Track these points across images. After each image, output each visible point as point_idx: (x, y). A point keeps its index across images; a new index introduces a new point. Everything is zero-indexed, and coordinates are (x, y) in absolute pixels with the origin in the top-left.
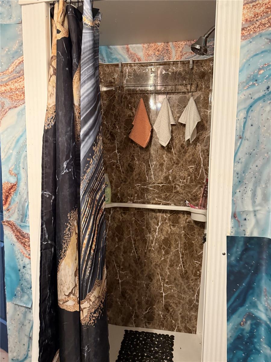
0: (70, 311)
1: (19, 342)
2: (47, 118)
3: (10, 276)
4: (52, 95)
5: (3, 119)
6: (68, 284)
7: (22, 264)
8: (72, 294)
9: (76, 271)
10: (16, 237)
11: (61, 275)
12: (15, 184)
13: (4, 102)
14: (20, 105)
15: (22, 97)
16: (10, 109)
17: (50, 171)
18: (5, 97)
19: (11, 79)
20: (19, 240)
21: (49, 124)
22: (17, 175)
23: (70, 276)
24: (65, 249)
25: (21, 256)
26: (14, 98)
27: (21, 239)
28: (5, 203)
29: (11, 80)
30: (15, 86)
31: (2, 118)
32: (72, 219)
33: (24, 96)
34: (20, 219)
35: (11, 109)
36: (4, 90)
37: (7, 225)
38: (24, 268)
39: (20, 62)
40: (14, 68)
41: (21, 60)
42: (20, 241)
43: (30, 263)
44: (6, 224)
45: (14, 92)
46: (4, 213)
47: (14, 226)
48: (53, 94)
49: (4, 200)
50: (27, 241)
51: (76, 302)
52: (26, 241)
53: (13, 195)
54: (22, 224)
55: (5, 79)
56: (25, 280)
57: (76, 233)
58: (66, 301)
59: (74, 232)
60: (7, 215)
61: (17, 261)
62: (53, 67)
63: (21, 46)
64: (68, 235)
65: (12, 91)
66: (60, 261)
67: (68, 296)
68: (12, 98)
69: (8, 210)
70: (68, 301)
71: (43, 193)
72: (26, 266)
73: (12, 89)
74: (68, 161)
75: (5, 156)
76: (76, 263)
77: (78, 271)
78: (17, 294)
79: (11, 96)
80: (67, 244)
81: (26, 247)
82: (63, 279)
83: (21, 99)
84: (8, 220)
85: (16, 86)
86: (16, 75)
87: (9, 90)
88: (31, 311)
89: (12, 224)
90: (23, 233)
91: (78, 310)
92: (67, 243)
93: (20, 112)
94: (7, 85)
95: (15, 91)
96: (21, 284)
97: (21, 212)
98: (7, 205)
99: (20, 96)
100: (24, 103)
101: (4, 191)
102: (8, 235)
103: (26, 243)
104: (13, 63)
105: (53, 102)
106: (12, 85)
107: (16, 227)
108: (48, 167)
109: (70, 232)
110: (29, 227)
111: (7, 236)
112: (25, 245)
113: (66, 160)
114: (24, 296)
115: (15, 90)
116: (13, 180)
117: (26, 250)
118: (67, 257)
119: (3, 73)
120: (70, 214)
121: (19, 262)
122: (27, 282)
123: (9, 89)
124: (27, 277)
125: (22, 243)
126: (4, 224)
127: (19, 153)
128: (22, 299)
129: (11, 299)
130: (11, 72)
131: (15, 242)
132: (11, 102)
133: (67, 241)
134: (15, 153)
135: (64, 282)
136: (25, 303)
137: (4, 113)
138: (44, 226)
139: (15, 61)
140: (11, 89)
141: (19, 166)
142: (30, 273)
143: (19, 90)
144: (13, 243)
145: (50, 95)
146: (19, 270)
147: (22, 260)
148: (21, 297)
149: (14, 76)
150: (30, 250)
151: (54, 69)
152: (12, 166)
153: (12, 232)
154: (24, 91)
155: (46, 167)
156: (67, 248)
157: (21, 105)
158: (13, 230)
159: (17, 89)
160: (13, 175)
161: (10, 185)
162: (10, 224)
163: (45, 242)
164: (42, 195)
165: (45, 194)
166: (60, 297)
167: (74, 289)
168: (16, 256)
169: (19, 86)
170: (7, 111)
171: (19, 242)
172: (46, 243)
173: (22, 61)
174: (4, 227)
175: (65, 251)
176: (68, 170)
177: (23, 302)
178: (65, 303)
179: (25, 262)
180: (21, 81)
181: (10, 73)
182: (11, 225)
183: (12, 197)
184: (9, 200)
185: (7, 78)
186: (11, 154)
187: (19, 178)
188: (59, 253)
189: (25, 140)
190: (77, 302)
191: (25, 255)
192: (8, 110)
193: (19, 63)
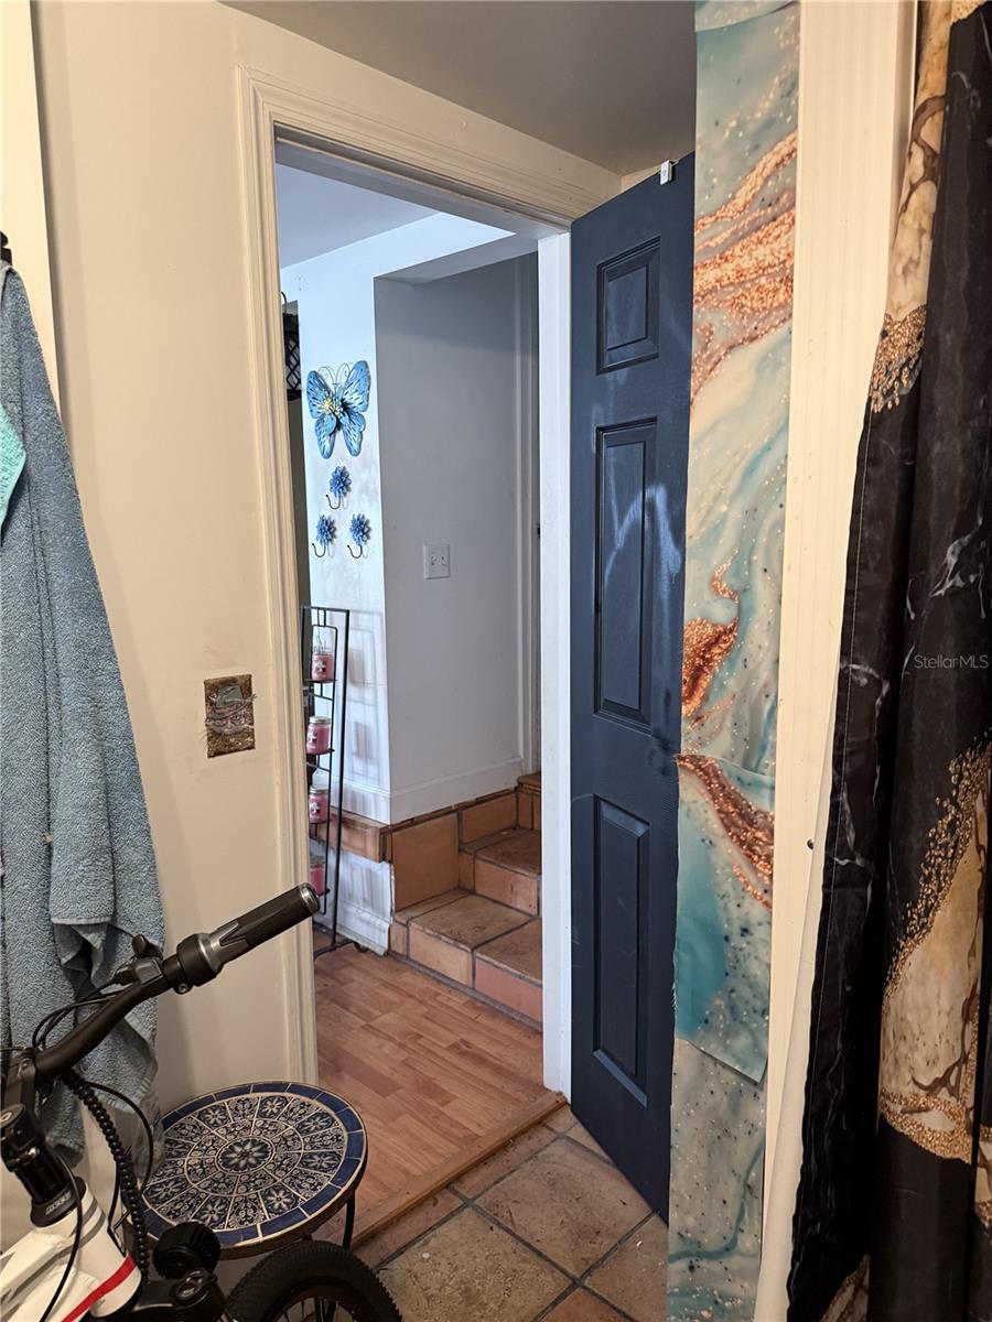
0: (933, 1151)
1: (709, 1187)
2: (883, 367)
3: (691, 950)
4: (912, 267)
5: (702, 389)
6: (930, 1043)
7: (739, 918)
8: (944, 1089)
9: (968, 1002)
10: (722, 820)
11: (902, 1002)
12: (730, 626)
13: (711, 325)
14: (771, 327)
15: (781, 297)
16: (731, 347)
17: (881, 581)
18: (717, 306)
19: (741, 234)
20: (733, 829)
21: (893, 388)
22: (740, 595)
23: (942, 1014)
24: (927, 900)
25: (735, 889)
26: (749, 304)
27: (738, 827)
28: (691, 695)
29: (742, 237)
30: (757, 259)
31: (700, 386)
32: (967, 786)
33: (787, 290)
34: (741, 755)
35: (735, 349)
36: (713, 282)
37: (693, 771)
38: (742, 935)
39: (783, 160)
40: (754, 187)
41: (785, 151)
42: (733, 834)
43: (770, 923)
44: (689, 765)
45: (752, 280)
46: (685, 727)
47: (717, 777)
48: (918, 264)
49: (685, 682)
50: (760, 840)
51: (959, 1123)
52: (756, 838)
53: (720, 665)
54: (748, 775)
55: (719, 240)
56: (744, 980)
57: (979, 848)
58: (920, 1110)
59: (972, 842)
60: (694, 735)
61: (720, 903)
62: (925, 147)
63: (789, 94)
64: (945, 846)
65: (742, 279)
66: (902, 943)
67: (931, 1090)
68: (743, 306)
69: (698, 719)
70: (927, 1110)
71: (847, 668)
72: (752, 930)
73: (743, 270)
74: (966, 539)
75: (702, 524)
76: (973, 968)
77: (977, 1001)
78: (710, 1019)
79: (738, 298)
80: (940, 883)
81: (758, 862)
82: (909, 1017)
83: (775, 305)
84: (696, 752)
85: (761, 258)
86: (762, 213)
87: (732, 278)
88: (760, 1094)
89: (711, 770)
90: (750, 807)
91: (968, 1160)
92: (938, 878)
93: (770, 355)
94: (726, 260)
95: (755, 275)
96: (729, 989)
97: (745, 732)
98: (696, 700)
99: (771, 294)
100: (784, 320)
101: (687, 650)
102: (693, 807)
103: (758, 845)
104: (753, 169)
105: (914, 298)
106: (746, 257)
107: (725, 783)
108: (872, 565)
109: (955, 837)
110: (773, 788)
111: (689, 810)
112: (754, 852)
113: (957, 536)
114: (737, 1034)
115: (756, 272)
116: (722, 613)
117: (756, 870)
118: (937, 936)
119: (714, 218)
120: (960, 763)
121: (726, 908)
122: (751, 987)
123: (731, 273)
124: (755, 969)
125: (742, 843)
126: (680, 765)
127: (752, 513)
128: (728, 1042)
129: (690, 1033)
130: (745, 208)
131: (717, 835)
132: (737, 323)
133: (938, 873)
134: (736, 514)
135: (917, 1032)
136: (738, 1061)
137: (709, 368)
138: (844, 796)
139: (761, 159)
140: (738, 272)
141: (750, 563)
142: (765, 959)
143: (770, 270)
144: (708, 838)
145: (905, 271)
146: (727, 939)
147: (739, 906)
148: (727, 1034)
149: (756, 218)
150: (771, 876)
151: (930, 155)
152: (724, 560)
153: (708, 798)
154: (788, 271)
155: (864, 567)
156: (936, 898)
157: (773, 330)
158: (710, 791)
159: (762, 269)
160: (726, 595)
161: (710, 630)
162: (702, 770)
163: (842, 859)
164: (843, 678)
165: (853, 670)
166: (893, 1084)
167: (956, 1069)
168: (718, 885)
169: (773, 254)
170: (720, 360)
171: (732, 837)
172: (847, 861)
173: (789, 155)
174: (682, 775)
175: (928, 910)
176: (964, 578)
177: (734, 1056)
178: (912, 1112)
179: (747, 914)
180: (779, 236)
181: (740, 212)
182: (706, 773)
183: (714, 674)
184: (704, 683)
185: (726, 234)
186: (724, 518)
187: (745, 605)
188: (899, 913)
189: (783, 462)
190: (963, 1125)
191: (750, 888)
192: (723, 352)
193: (777, 165)
